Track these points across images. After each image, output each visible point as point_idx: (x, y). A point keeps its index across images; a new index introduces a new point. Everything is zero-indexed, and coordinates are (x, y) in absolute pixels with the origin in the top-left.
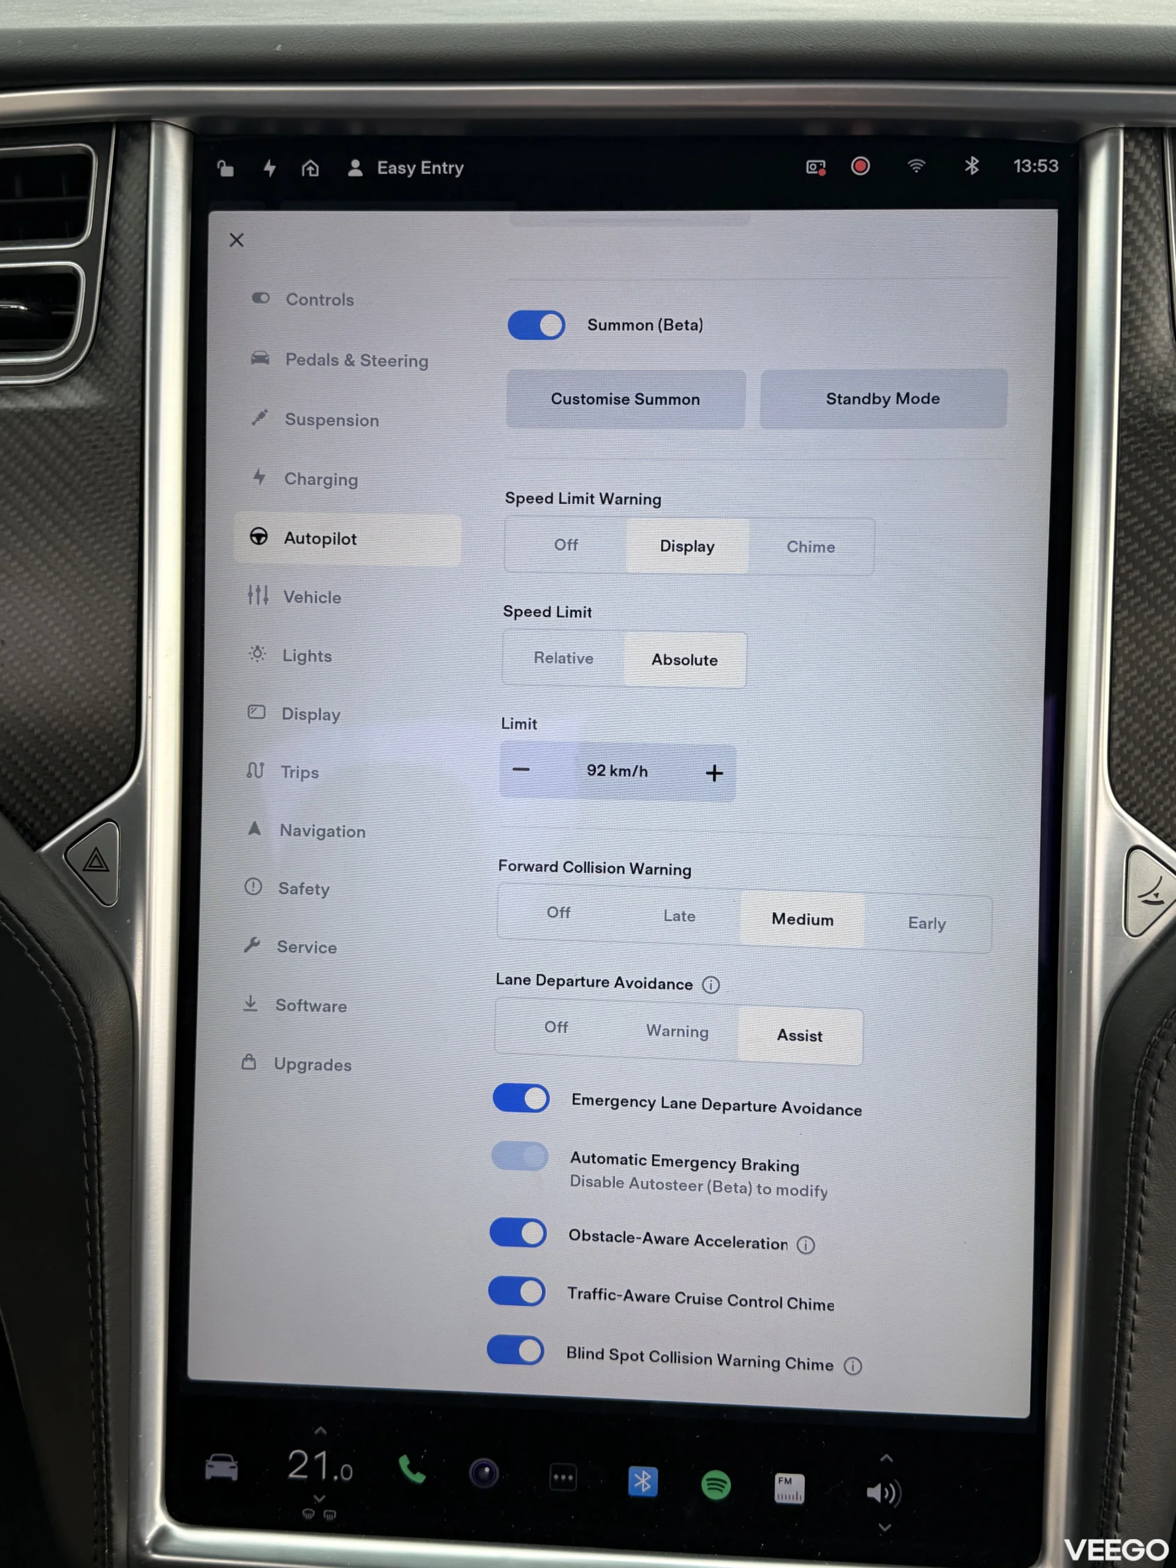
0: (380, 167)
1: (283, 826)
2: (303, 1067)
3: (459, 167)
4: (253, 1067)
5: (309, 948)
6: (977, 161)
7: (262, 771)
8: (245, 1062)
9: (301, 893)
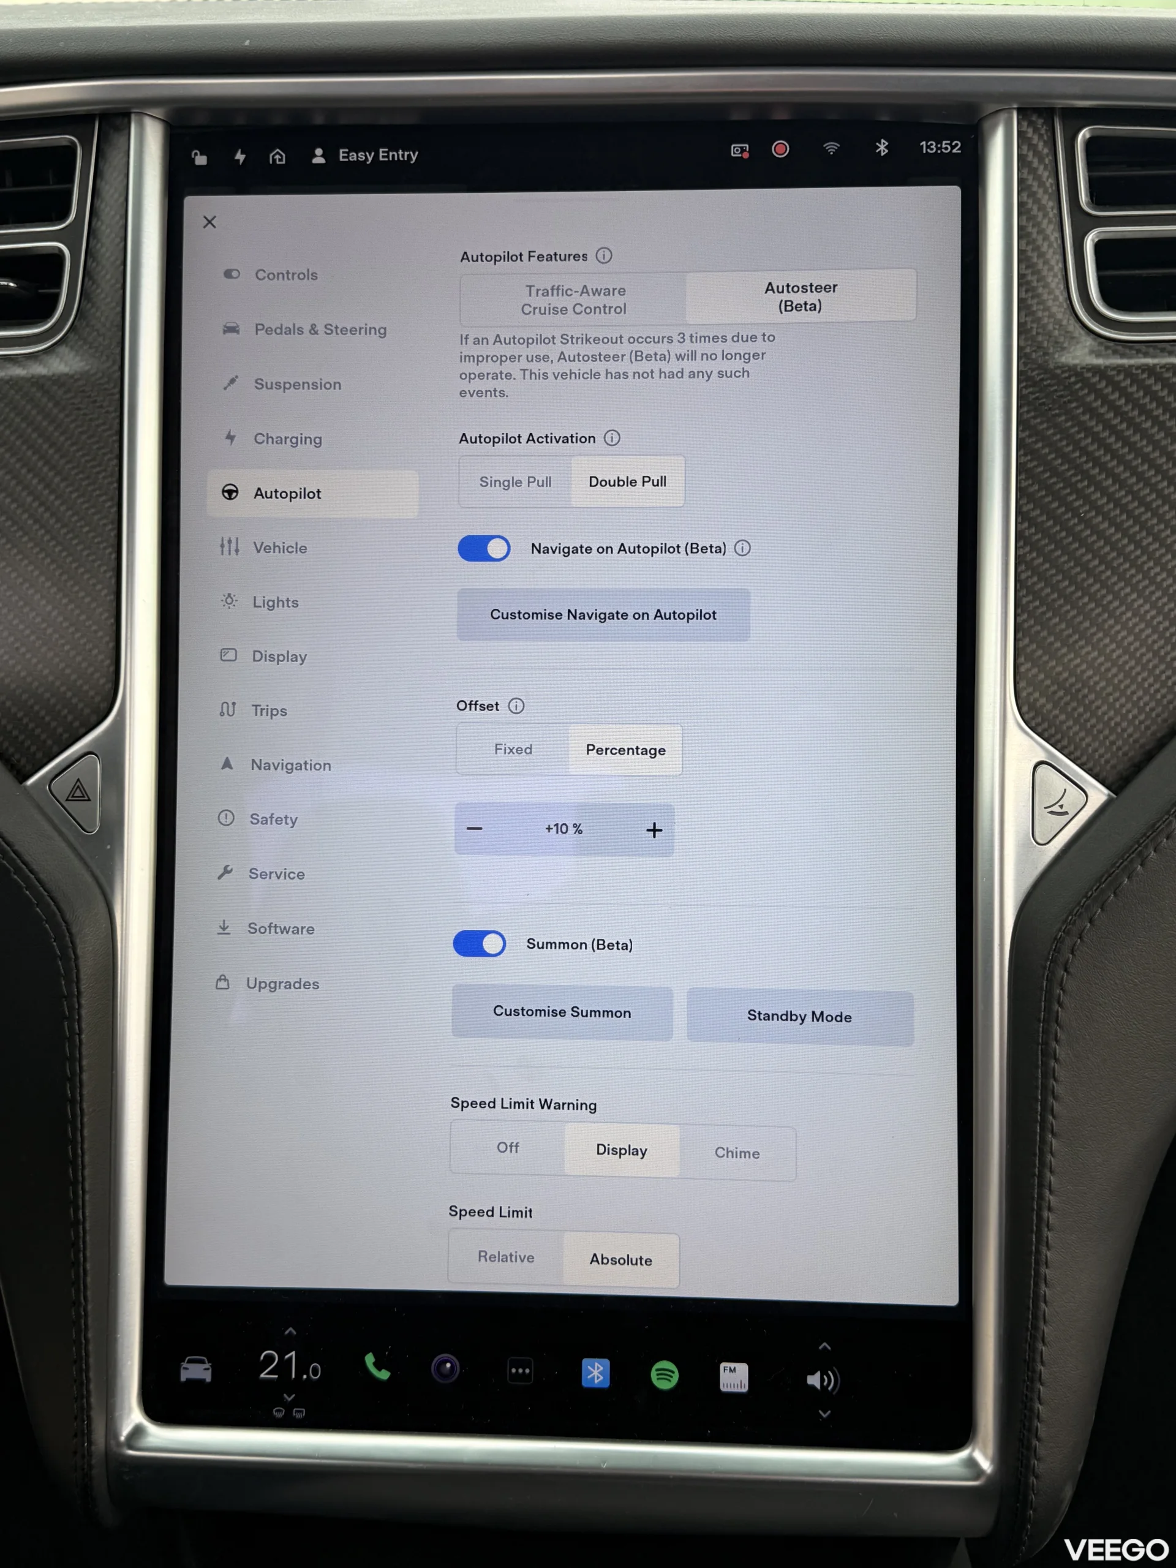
0: (341, 155)
1: (253, 761)
2: (274, 987)
3: (414, 154)
4: (227, 987)
5: (279, 874)
6: (887, 144)
7: (234, 710)
8: (219, 983)
9: (271, 823)
